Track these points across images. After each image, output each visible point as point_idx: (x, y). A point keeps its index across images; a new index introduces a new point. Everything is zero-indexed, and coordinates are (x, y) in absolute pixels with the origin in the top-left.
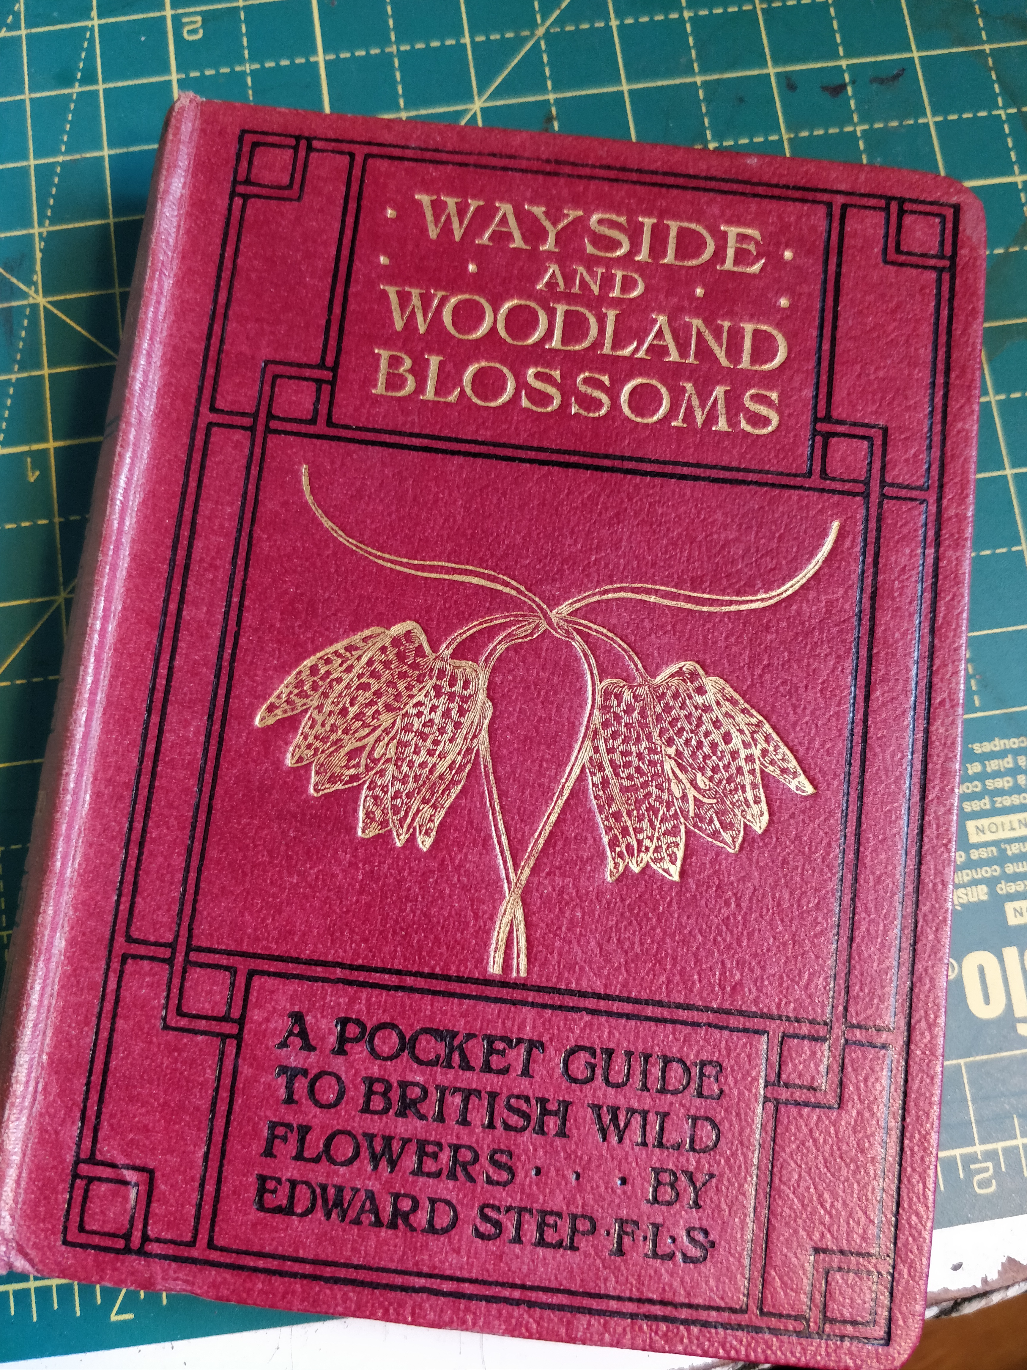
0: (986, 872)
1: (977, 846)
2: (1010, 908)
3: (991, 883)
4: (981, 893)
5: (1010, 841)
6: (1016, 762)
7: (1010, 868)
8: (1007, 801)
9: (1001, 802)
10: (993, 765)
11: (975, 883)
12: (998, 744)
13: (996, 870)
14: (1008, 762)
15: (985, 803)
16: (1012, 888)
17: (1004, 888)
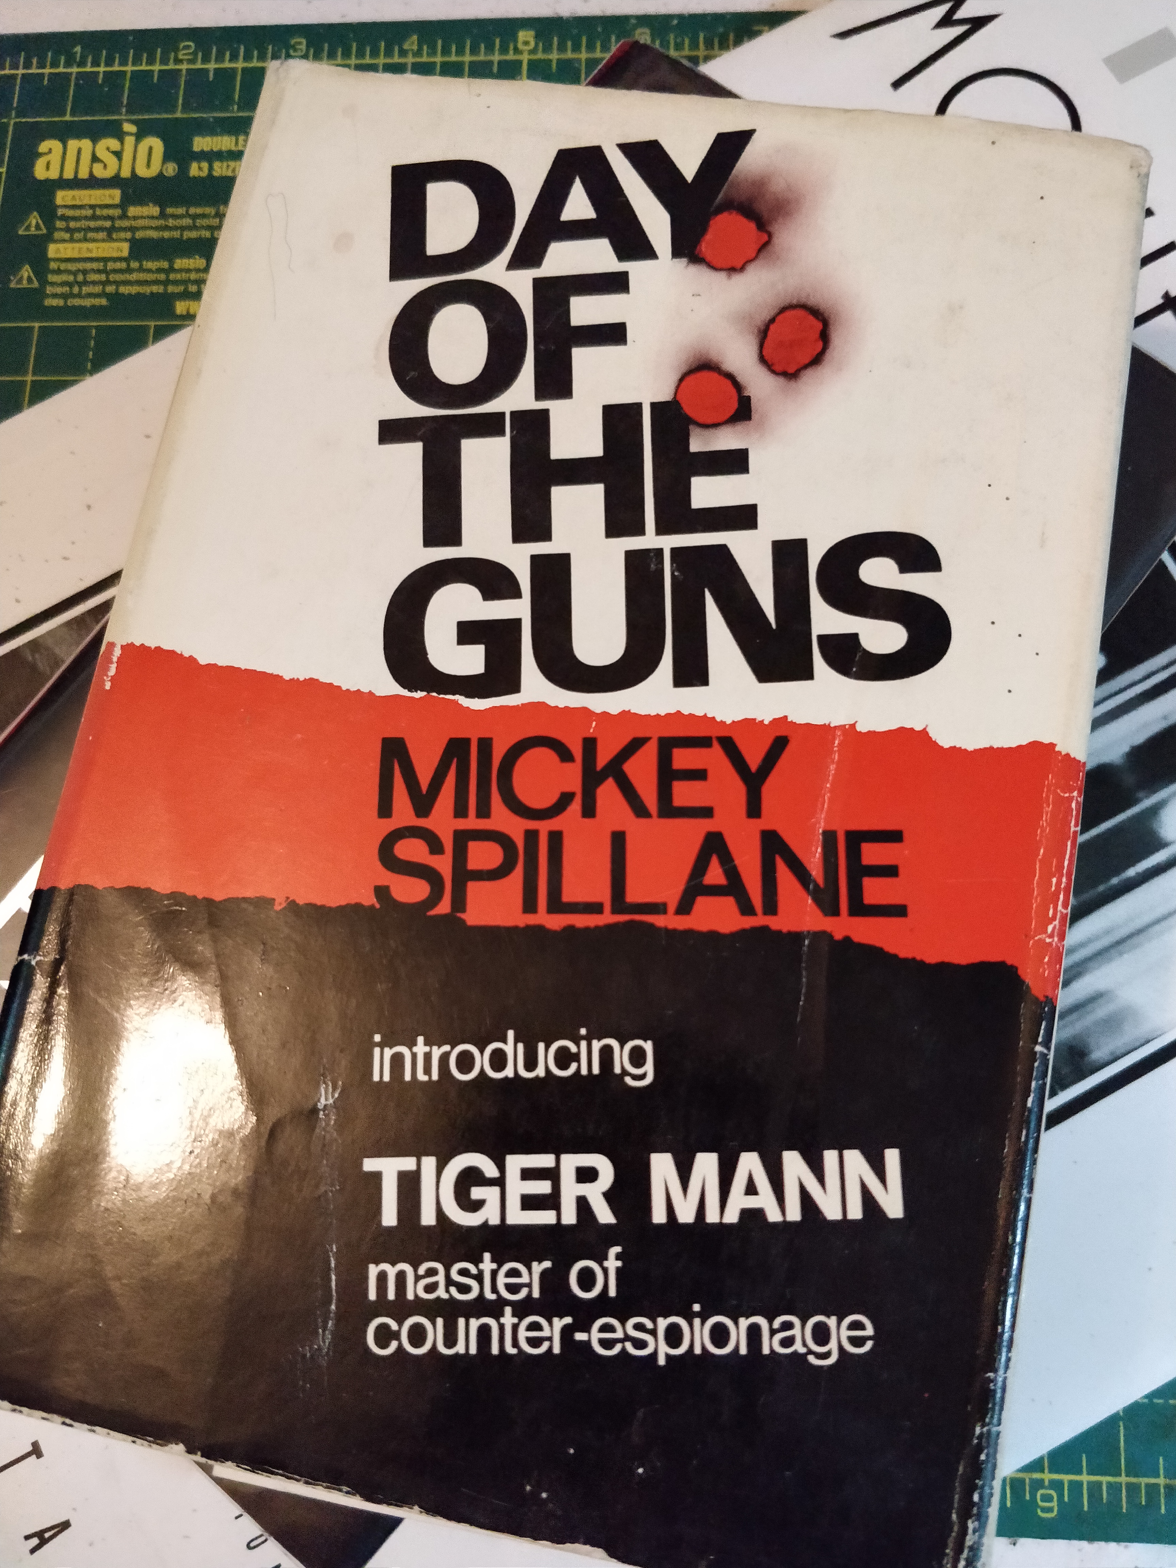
0: (125, 223)
1: (126, 240)
2: (117, 200)
3: (124, 216)
4: (133, 211)
5: (103, 241)
6: (81, 290)
7: (108, 224)
8: (94, 265)
9: (101, 265)
10: (98, 289)
11: (135, 218)
12: (88, 302)
13: (118, 223)
14: (85, 290)
15: (110, 266)
16: (111, 212)
17: (117, 212)
